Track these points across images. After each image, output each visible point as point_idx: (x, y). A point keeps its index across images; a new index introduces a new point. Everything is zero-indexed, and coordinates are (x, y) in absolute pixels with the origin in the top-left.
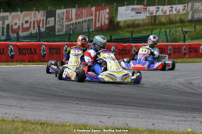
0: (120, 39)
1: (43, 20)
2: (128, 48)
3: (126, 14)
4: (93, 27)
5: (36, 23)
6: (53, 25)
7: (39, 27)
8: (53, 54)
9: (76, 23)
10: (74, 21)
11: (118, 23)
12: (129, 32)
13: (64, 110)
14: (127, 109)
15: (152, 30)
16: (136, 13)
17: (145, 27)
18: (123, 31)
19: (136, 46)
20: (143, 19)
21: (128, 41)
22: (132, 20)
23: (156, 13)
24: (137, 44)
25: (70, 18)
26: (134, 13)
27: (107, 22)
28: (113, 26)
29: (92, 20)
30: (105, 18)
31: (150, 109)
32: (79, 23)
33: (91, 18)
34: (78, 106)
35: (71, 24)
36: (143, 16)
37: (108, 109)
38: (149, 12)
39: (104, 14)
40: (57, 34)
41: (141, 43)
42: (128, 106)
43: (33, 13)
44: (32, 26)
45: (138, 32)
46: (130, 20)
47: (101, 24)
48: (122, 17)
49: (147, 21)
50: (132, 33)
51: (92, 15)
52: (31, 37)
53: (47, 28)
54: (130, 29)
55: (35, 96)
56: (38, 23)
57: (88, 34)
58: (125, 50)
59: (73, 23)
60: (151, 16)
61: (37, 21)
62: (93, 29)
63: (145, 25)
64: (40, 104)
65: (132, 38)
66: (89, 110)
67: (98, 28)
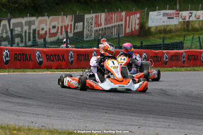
0: (151, 45)
1: (71, 25)
2: (159, 55)
3: (157, 20)
4: (123, 33)
5: (63, 28)
6: (82, 30)
7: (67, 32)
8: (81, 61)
9: (105, 28)
10: (103, 26)
11: (149, 28)
12: (160, 38)
13: (92, 120)
14: (158, 118)
15: (185, 36)
16: (169, 18)
17: (178, 33)
18: (155, 37)
19: (167, 53)
20: (175, 25)
21: (159, 47)
22: (164, 26)
23: (189, 18)
24: (169, 51)
25: (99, 23)
26: (166, 18)
27: (137, 27)
28: (144, 31)
29: (122, 25)
30: (135, 23)
31: (182, 119)
32: (109, 28)
33: (120, 23)
34: (107, 115)
35: (100, 29)
36: (175, 22)
37: (138, 118)
38: (181, 18)
39: (135, 19)
40: (85, 39)
41: (173, 50)
42: (159, 115)
43: (60, 17)
44: (60, 31)
45: (170, 38)
46: (161, 26)
47: (132, 30)
49: (180, 26)
50: (164, 39)
51: (122, 20)
52: (58, 42)
53: (75, 34)
54: (162, 35)
55: (62, 104)
56: (66, 28)
57: (117, 40)
58: (156, 57)
59: (102, 29)
60: (184, 22)
61: (65, 26)
62: (123, 35)
63: (177, 31)
64: (67, 112)
65: (164, 44)
66: (119, 119)
67: (128, 33)
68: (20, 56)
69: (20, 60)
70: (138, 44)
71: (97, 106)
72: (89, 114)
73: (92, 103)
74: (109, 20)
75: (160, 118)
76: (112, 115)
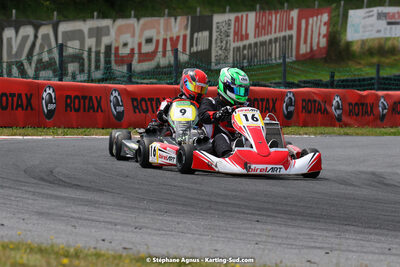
0: (352, 81)
1: (185, 36)
2: (369, 101)
3: (364, 27)
4: (294, 53)
5: (169, 43)
6: (207, 47)
7: (175, 52)
9: (256, 44)
10: (252, 40)
11: (349, 44)
12: (371, 65)
13: (229, 236)
16: (389, 23)
18: (360, 63)
19: (386, 97)
21: (369, 85)
22: (379, 39)
24: (390, 92)
25: (244, 33)
26: (383, 23)
27: (323, 42)
28: (337, 50)
29: (291, 37)
30: (319, 34)
32: (263, 44)
33: (288, 33)
34: (259, 226)
35: (244, 47)
37: (325, 233)
39: (318, 28)
40: (213, 67)
41: (398, 89)
42: (370, 227)
43: (162, 20)
44: (160, 49)
46: (373, 40)
47: (311, 47)
48: (356, 31)
50: (379, 67)
51: (291, 28)
52: (158, 73)
53: (192, 55)
54: (375, 60)
55: (167, 203)
56: (174, 42)
57: (281, 69)
58: (363, 104)
59: (250, 45)
61: (171, 39)
62: (294, 59)
64: (176, 219)
65: (379, 78)
66: (285, 235)
67: (304, 55)
68: (77, 101)
69: (78, 110)
70: (326, 78)
71: (239, 206)
72: (222, 223)
73: (227, 201)
74: (263, 28)
75: (371, 234)
76: (269, 227)
